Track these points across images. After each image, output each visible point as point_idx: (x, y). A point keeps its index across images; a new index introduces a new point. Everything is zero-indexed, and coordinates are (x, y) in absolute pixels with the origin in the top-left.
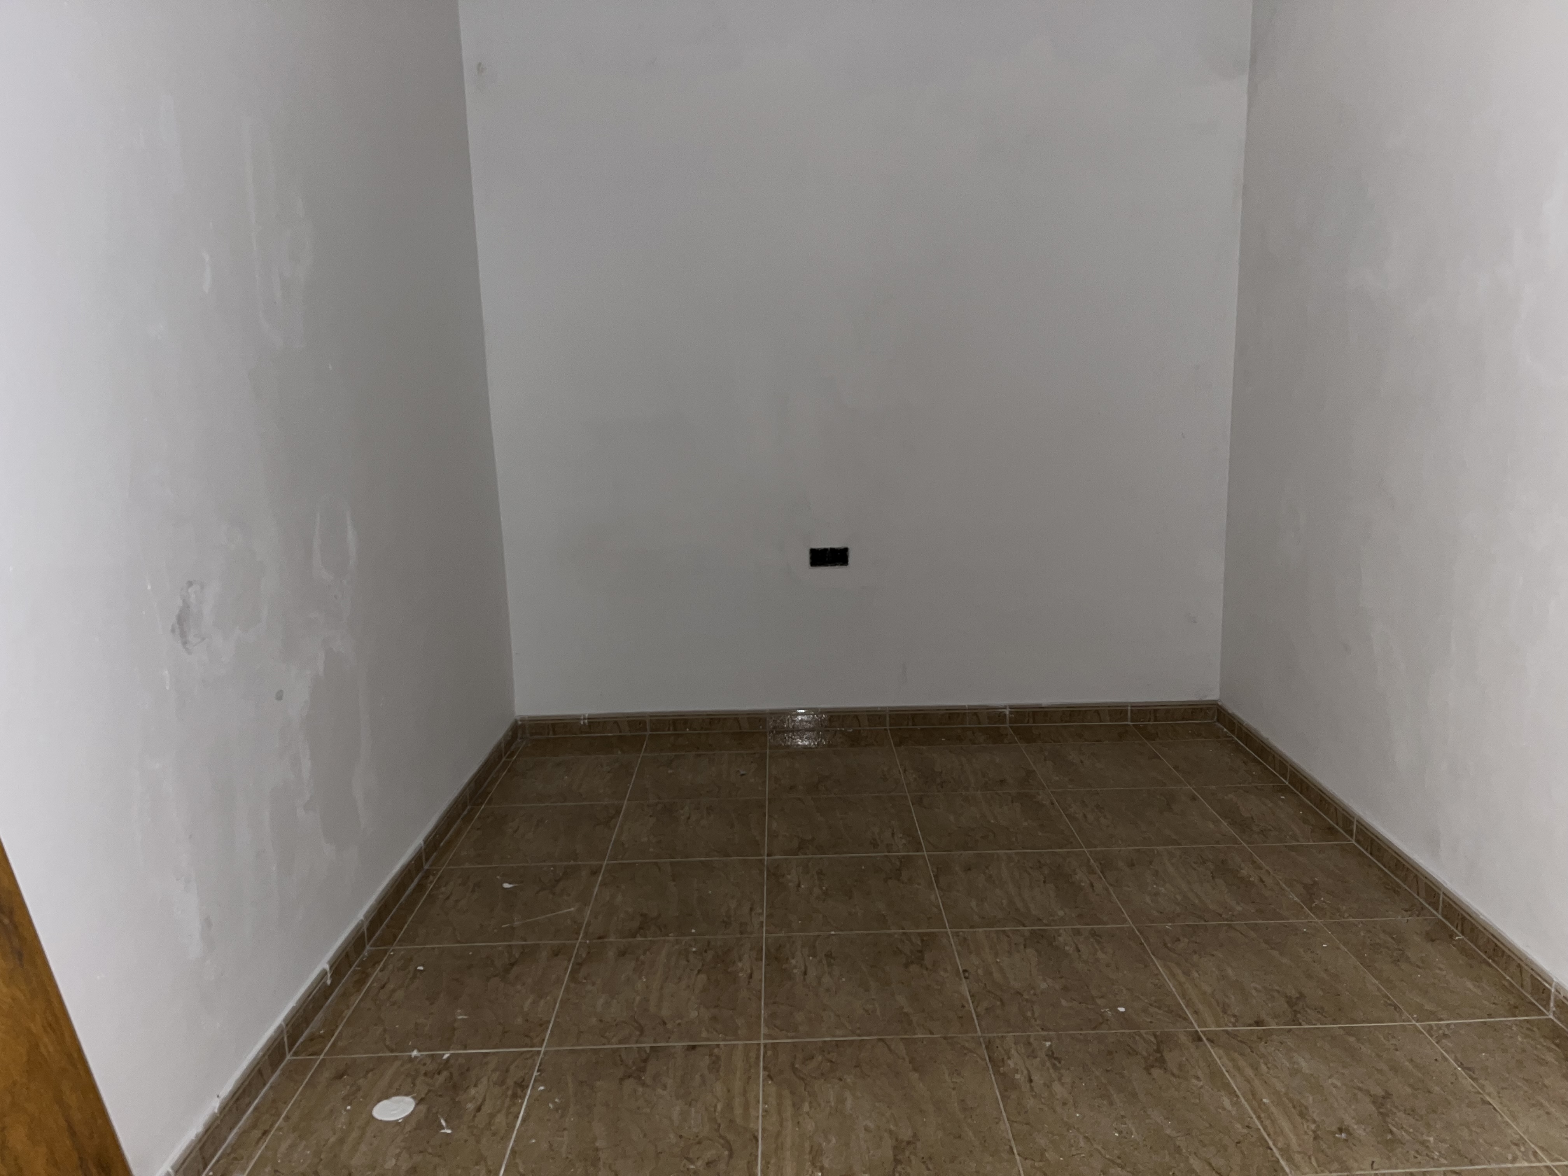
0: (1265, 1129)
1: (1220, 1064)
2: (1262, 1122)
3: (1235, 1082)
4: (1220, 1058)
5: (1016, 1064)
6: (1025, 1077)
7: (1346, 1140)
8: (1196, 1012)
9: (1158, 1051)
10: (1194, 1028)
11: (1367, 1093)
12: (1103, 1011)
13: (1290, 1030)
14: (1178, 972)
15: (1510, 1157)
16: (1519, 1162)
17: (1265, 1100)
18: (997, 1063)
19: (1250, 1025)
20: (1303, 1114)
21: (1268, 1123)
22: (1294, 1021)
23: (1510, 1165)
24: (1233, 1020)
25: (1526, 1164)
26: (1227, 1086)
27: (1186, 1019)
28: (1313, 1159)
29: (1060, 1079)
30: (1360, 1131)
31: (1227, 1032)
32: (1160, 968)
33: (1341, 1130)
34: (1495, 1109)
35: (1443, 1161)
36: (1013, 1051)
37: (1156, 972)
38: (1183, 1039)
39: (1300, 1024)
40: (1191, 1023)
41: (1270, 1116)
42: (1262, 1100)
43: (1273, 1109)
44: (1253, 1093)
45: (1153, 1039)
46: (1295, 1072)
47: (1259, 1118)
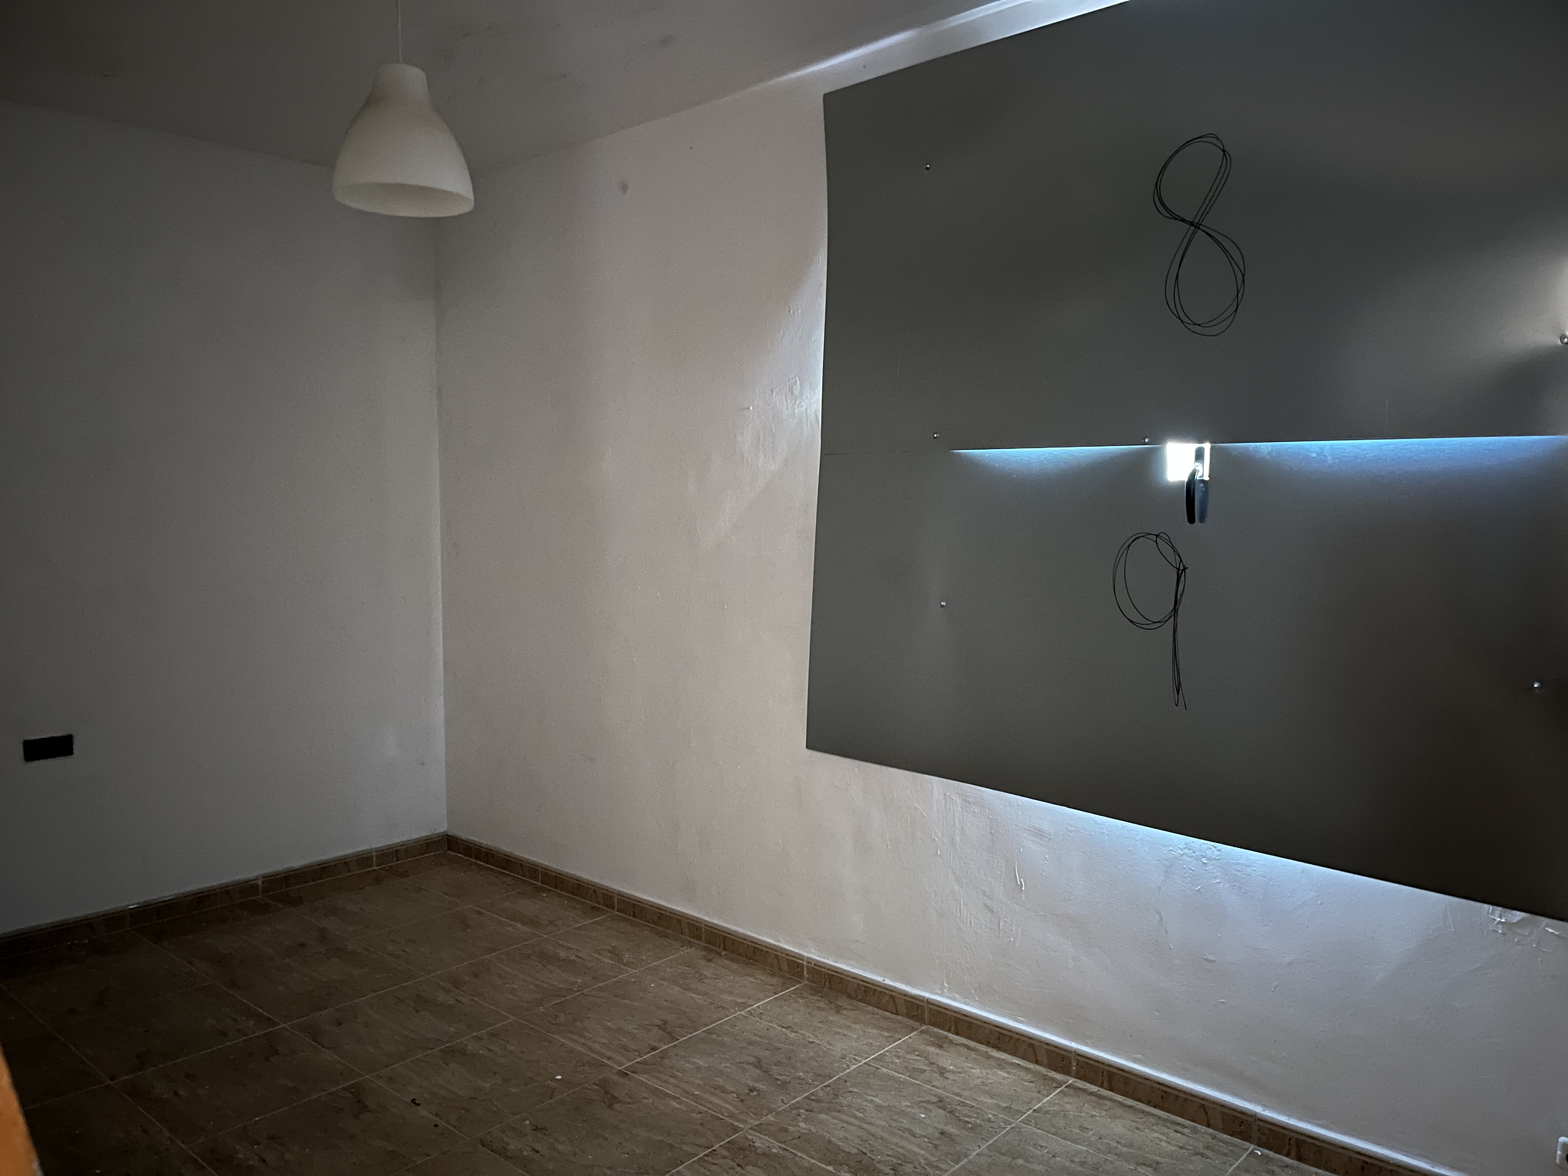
0: (710, 1109)
1: (652, 1084)
2: (705, 1106)
3: (670, 1090)
4: (649, 1080)
5: (516, 1146)
6: (531, 1151)
7: (759, 1095)
8: (609, 1058)
9: (607, 1093)
10: (617, 1069)
11: (749, 1063)
12: (546, 1084)
13: (675, 1046)
14: (575, 1037)
15: (845, 1066)
16: (851, 1067)
17: (696, 1093)
18: (502, 1152)
19: (650, 1052)
20: (724, 1091)
21: (708, 1105)
22: (673, 1039)
23: (849, 1071)
24: (636, 1053)
25: (855, 1066)
26: (666, 1095)
27: (606, 1065)
28: (750, 1113)
29: (557, 1140)
30: (760, 1086)
31: (638, 1062)
32: (562, 1040)
33: (751, 1090)
34: (818, 1044)
35: (816, 1083)
36: (506, 1139)
37: (560, 1044)
38: (616, 1078)
39: (678, 1040)
40: (612, 1067)
41: (707, 1101)
42: (694, 1094)
43: (705, 1096)
44: (686, 1092)
45: (596, 1087)
46: (699, 1068)
47: (701, 1104)
